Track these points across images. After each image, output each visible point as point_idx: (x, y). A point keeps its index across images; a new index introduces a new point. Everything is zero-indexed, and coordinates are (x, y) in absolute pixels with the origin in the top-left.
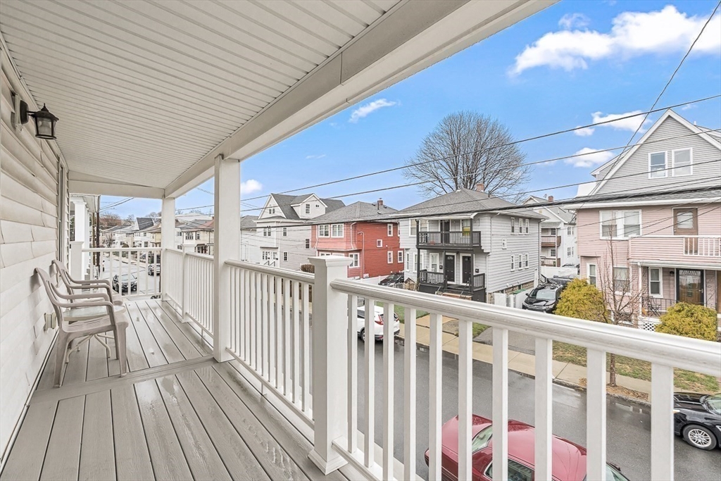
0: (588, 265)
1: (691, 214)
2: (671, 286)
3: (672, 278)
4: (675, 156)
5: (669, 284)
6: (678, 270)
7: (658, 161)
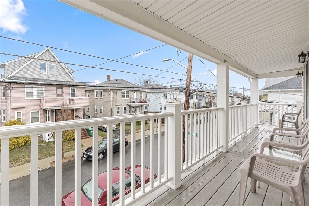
0: (16, 112)
1: (61, 89)
2: (53, 117)
3: (53, 113)
4: (50, 66)
5: (52, 116)
6: (55, 110)
7: (43, 66)
